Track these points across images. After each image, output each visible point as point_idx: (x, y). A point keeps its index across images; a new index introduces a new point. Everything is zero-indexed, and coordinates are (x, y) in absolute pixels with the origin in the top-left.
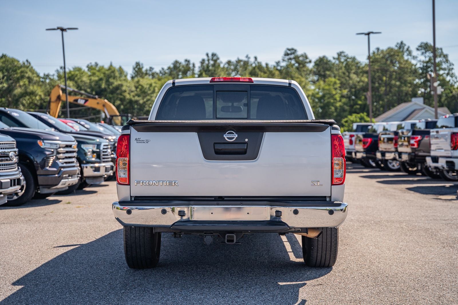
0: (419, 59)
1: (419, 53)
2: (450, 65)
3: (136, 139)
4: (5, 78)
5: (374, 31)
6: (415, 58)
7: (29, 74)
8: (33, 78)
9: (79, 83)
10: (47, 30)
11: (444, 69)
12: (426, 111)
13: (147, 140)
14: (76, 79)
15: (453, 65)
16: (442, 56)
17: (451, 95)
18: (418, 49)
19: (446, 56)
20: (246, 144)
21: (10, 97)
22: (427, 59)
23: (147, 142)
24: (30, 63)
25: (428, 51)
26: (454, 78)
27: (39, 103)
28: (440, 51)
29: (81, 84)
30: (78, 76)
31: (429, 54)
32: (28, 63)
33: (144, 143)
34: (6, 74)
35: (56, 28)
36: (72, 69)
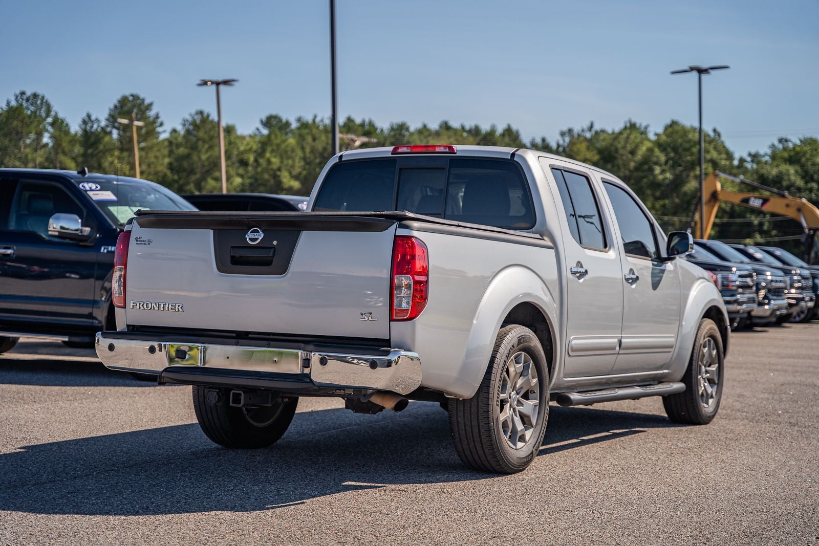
4: (671, 162)
7: (714, 155)
8: (719, 161)
9: (809, 168)
10: (673, 73)
14: (803, 160)
20: (272, 250)
21: (678, 197)
24: (719, 135)
27: (727, 208)
29: (811, 169)
30: (808, 156)
32: (717, 134)
34: (672, 155)
35: (686, 68)
36: (798, 142)
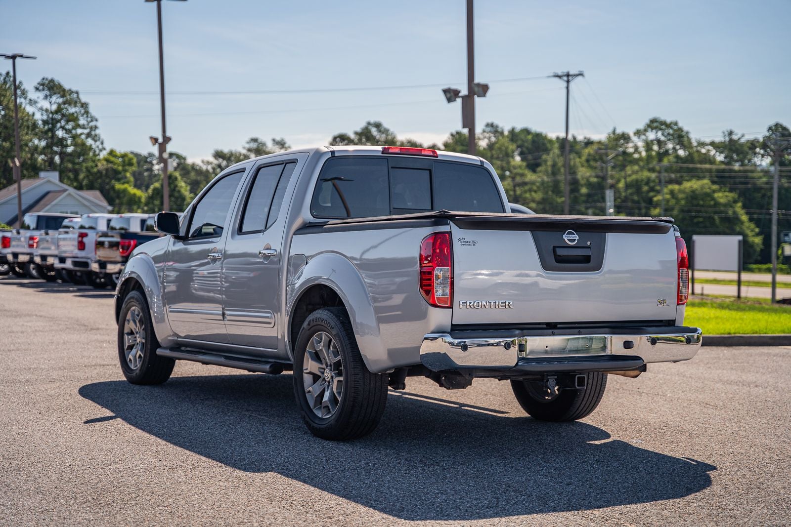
0: (39, 105)
1: (41, 95)
2: (92, 121)
3: (460, 240)
5: (25, 55)
6: (32, 102)
11: (83, 127)
12: (69, 194)
13: (473, 241)
15: (96, 120)
16: (79, 105)
17: (95, 170)
18: (37, 89)
19: (84, 105)
20: (589, 249)
22: (54, 107)
23: (474, 243)
25: (55, 94)
26: (98, 143)
28: (75, 95)
31: (57, 99)
33: (470, 245)
